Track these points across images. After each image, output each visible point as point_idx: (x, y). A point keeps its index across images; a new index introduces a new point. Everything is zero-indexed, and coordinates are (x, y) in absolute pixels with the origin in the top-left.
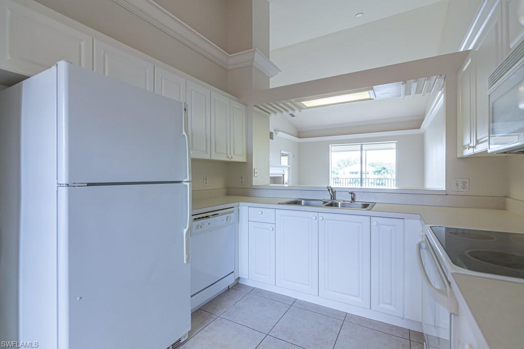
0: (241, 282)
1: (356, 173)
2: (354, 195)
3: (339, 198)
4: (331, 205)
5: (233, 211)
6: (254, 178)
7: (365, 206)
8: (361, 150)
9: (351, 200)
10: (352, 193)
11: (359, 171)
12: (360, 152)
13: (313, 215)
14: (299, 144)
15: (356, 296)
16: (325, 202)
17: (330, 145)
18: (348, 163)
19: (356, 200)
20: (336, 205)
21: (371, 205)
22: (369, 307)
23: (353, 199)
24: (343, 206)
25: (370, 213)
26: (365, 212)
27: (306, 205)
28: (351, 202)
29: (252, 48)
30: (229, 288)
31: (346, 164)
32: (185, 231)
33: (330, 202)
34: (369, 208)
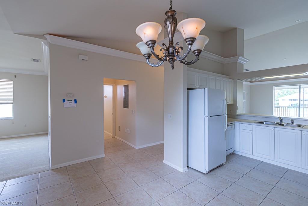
0: (235, 153)
1: (295, 100)
2: (293, 121)
3: (284, 122)
4: (280, 125)
5: (233, 125)
6: (237, 111)
7: (299, 126)
8: (300, 88)
9: (291, 123)
10: (292, 120)
11: (298, 98)
12: (299, 89)
13: (272, 129)
14: (250, 86)
15: (294, 162)
16: (277, 124)
17: (274, 86)
18: (287, 93)
19: (294, 123)
20: (283, 125)
21: (302, 126)
22: (300, 167)
23: (292, 123)
24: (287, 125)
25: (302, 129)
26: (299, 129)
27: (266, 124)
28: (291, 124)
29: (237, 56)
30: (230, 154)
31: (285, 93)
32: (225, 130)
33: (279, 123)
34: (301, 127)
